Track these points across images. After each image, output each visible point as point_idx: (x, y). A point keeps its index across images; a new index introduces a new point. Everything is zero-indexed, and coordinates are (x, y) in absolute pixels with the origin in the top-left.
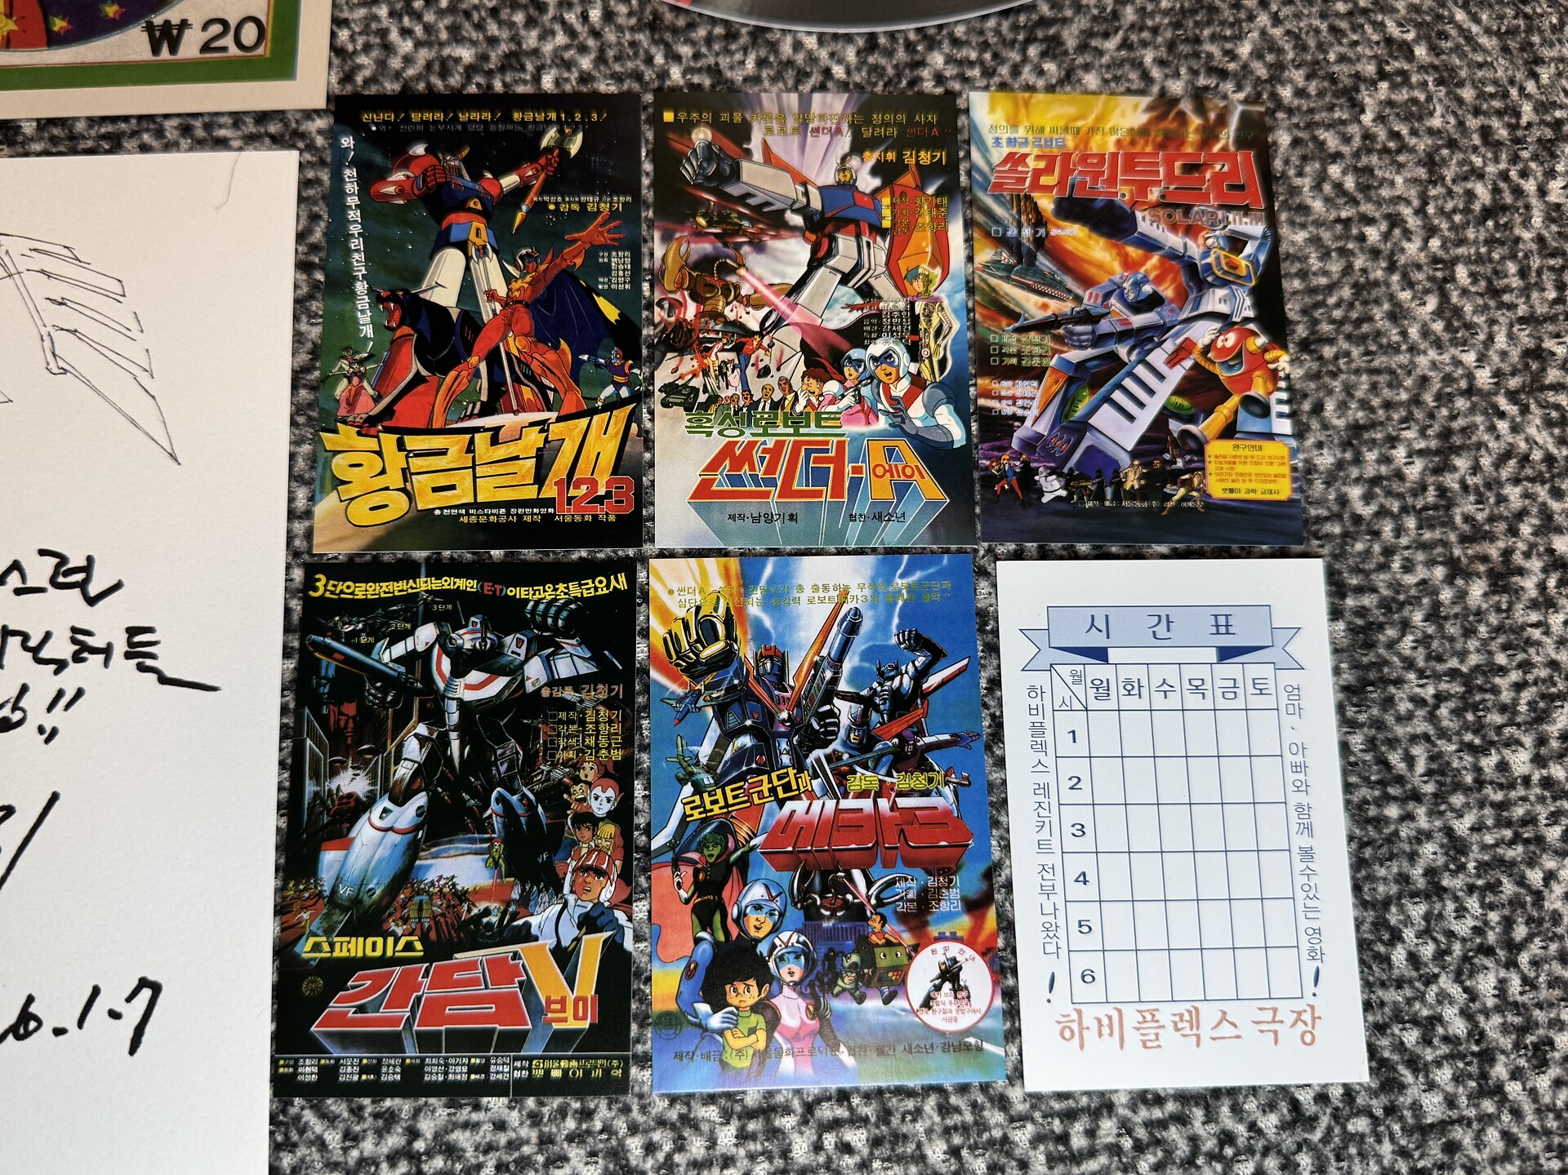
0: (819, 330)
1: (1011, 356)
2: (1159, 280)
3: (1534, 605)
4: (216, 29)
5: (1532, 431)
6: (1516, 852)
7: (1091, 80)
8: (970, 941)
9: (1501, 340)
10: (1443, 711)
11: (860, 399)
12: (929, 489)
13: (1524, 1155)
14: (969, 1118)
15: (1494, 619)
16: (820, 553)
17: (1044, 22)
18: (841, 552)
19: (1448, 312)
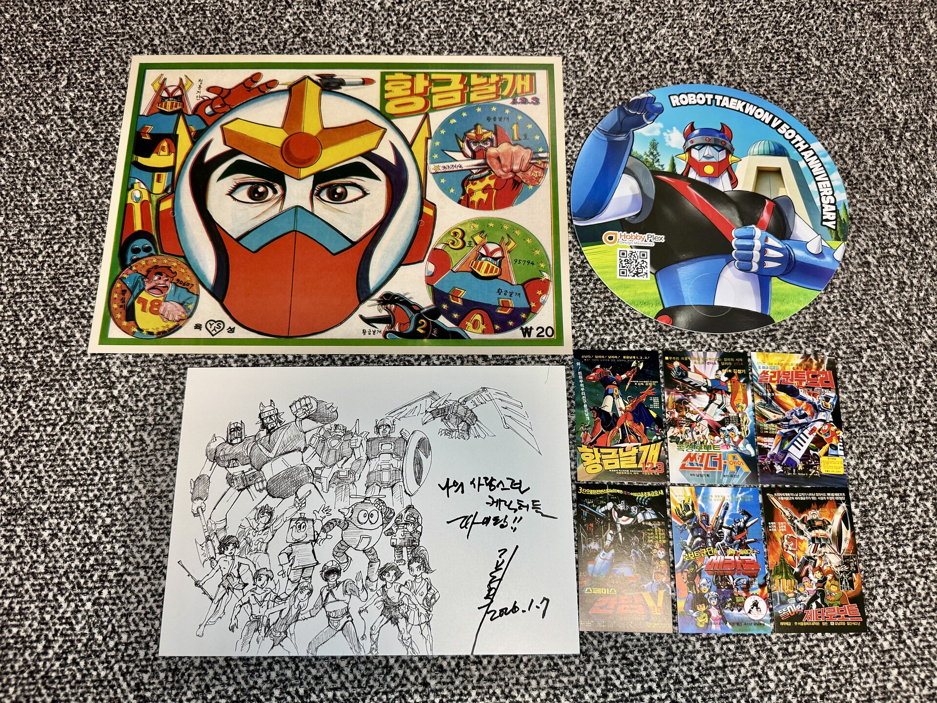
0: (712, 421)
1: (766, 430)
2: (806, 410)
3: (913, 506)
4: (540, 330)
5: (912, 455)
6: (908, 576)
7: (785, 348)
8: (761, 596)
9: (903, 428)
10: (887, 536)
11: (725, 442)
12: (745, 468)
13: (912, 660)
14: (761, 642)
15: (901, 510)
16: (715, 486)
18: (721, 486)
19: (888, 419)
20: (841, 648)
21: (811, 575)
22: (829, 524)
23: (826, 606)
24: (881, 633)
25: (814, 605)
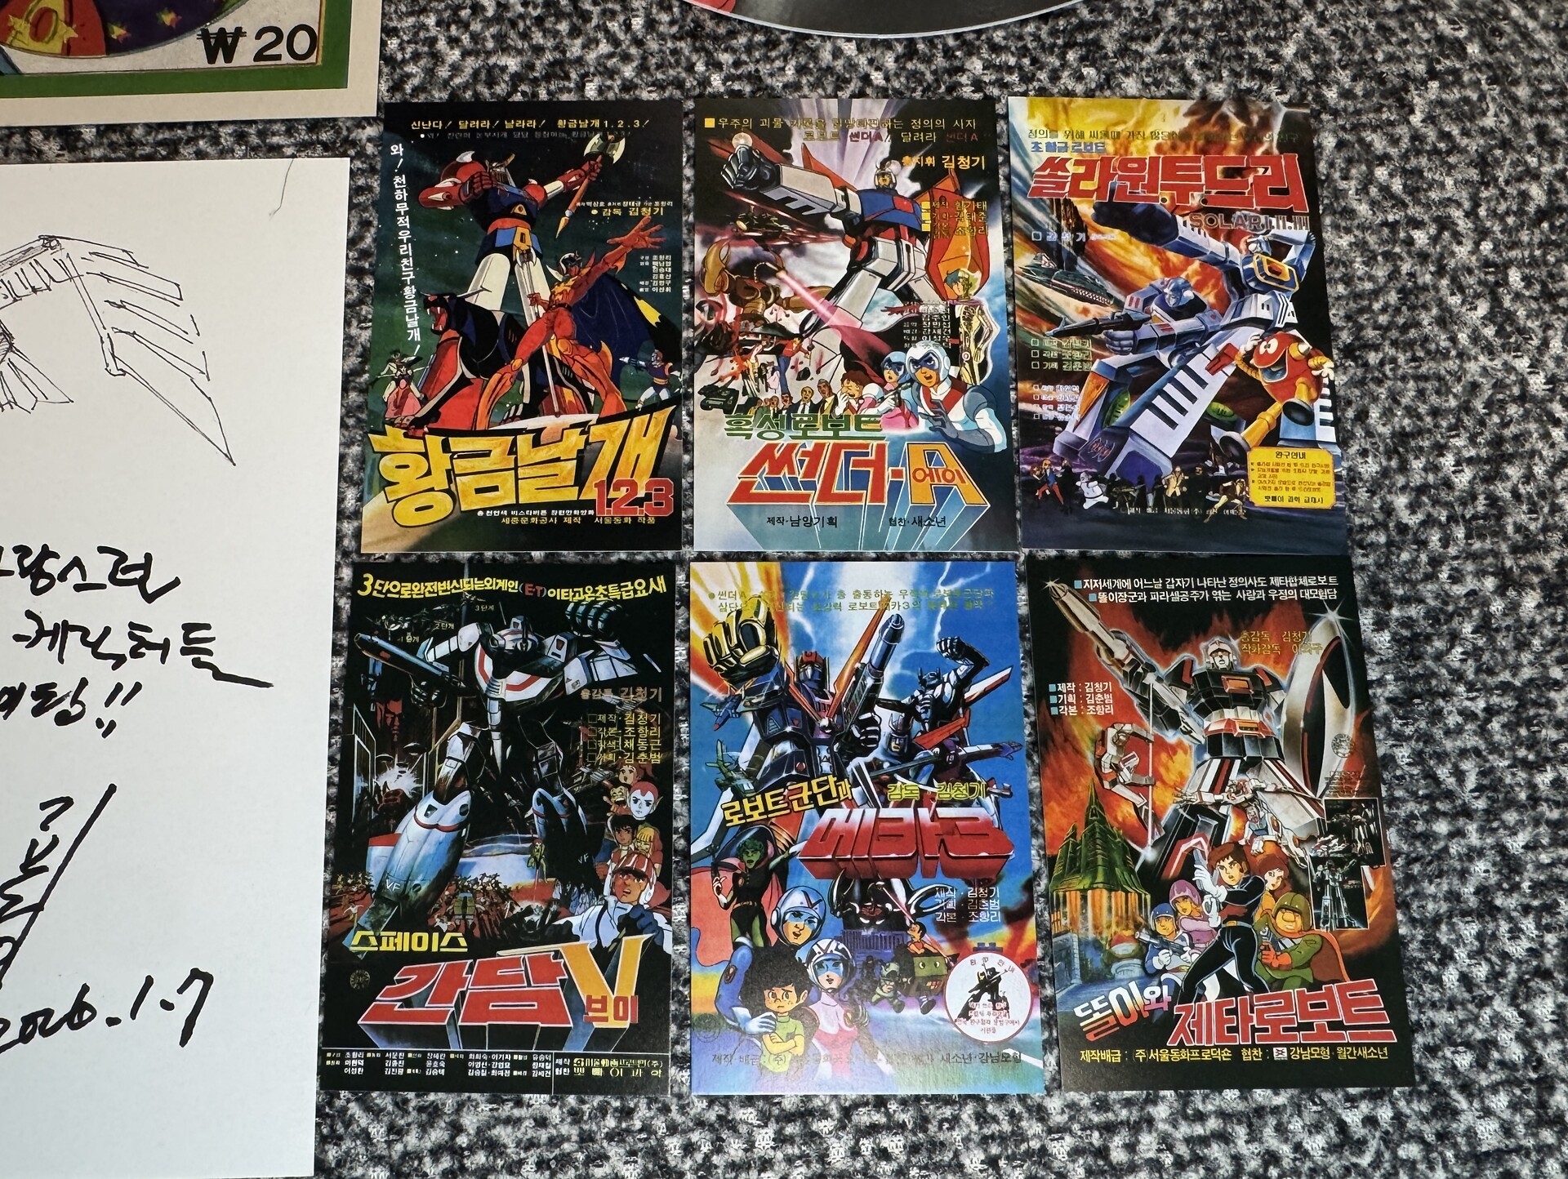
0: (858, 332)
1: (1051, 360)
2: (1199, 286)
4: (270, 37)
7: (1131, 85)
8: (1009, 952)
9: (1556, 345)
10: (1495, 725)
11: (900, 403)
12: (970, 493)
14: (1006, 1127)
15: (1548, 632)
16: (859, 558)
17: (1084, 26)
18: (879, 558)
19: (1500, 317)
20: (1316, 1144)
21: (1202, 875)
22: (1277, 685)
23: (1258, 987)
24: (1467, 1088)
25: (1212, 985)
